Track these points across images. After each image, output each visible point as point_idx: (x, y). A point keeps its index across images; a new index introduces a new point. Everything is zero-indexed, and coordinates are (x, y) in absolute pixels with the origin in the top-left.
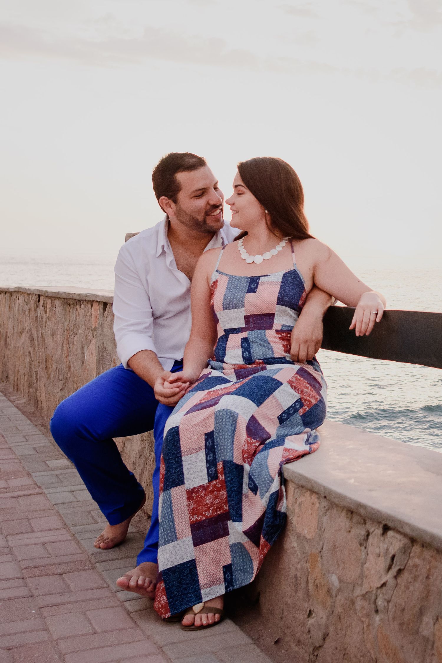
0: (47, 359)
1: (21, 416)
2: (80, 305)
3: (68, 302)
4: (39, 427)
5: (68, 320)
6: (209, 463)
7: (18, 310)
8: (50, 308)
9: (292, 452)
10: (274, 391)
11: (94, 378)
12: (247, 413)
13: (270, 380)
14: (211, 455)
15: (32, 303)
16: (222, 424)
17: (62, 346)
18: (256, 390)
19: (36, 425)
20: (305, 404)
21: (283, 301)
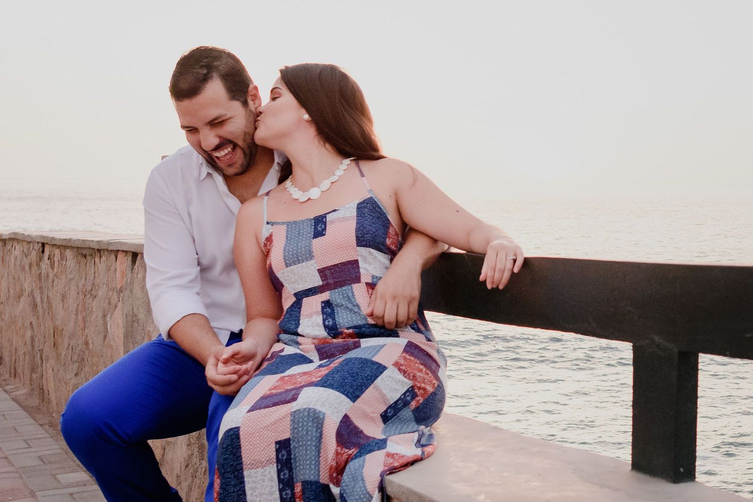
0: (57, 332)
1: (22, 413)
2: (100, 257)
3: (84, 252)
4: (47, 427)
5: (84, 277)
6: (283, 483)
7: (15, 265)
8: (59, 261)
9: (397, 458)
10: (375, 379)
11: (121, 356)
12: (338, 412)
13: (369, 364)
14: (286, 472)
15: (34, 255)
16: (303, 429)
17: (77, 315)
18: (349, 380)
19: (41, 425)
20: (418, 393)
21: (364, 240)
